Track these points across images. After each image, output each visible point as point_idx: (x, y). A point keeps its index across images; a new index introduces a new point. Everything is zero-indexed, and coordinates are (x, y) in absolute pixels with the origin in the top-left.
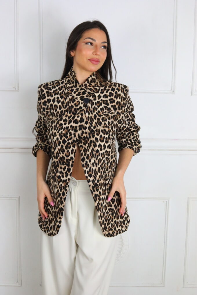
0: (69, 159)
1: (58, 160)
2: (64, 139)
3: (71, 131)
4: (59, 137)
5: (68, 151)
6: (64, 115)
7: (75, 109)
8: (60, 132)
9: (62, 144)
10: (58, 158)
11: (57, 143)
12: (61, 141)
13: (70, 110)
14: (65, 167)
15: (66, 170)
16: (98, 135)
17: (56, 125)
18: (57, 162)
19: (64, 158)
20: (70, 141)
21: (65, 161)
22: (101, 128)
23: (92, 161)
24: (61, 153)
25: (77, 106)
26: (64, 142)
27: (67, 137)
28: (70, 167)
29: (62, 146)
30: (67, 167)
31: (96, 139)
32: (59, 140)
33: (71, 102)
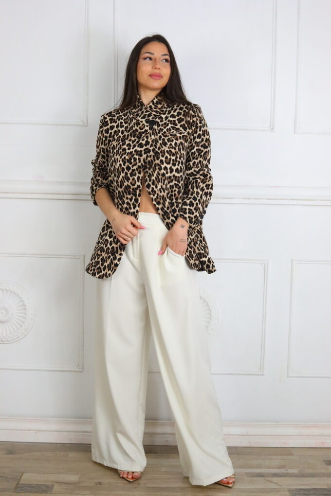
0: (135, 188)
1: (122, 189)
2: (128, 165)
3: (135, 156)
4: (122, 164)
5: (134, 179)
6: (127, 139)
7: (140, 133)
8: (123, 157)
9: (126, 170)
10: (123, 187)
11: (120, 169)
12: (125, 167)
13: (134, 134)
14: (132, 197)
15: (133, 201)
16: (163, 156)
17: (119, 149)
18: (122, 191)
19: (130, 187)
20: (135, 168)
21: (131, 190)
22: (166, 149)
23: (159, 187)
24: (126, 181)
25: (142, 129)
26: (128, 168)
27: (131, 163)
28: (137, 197)
29: (126, 174)
30: (134, 198)
31: (162, 161)
32: (123, 166)
33: (136, 126)
